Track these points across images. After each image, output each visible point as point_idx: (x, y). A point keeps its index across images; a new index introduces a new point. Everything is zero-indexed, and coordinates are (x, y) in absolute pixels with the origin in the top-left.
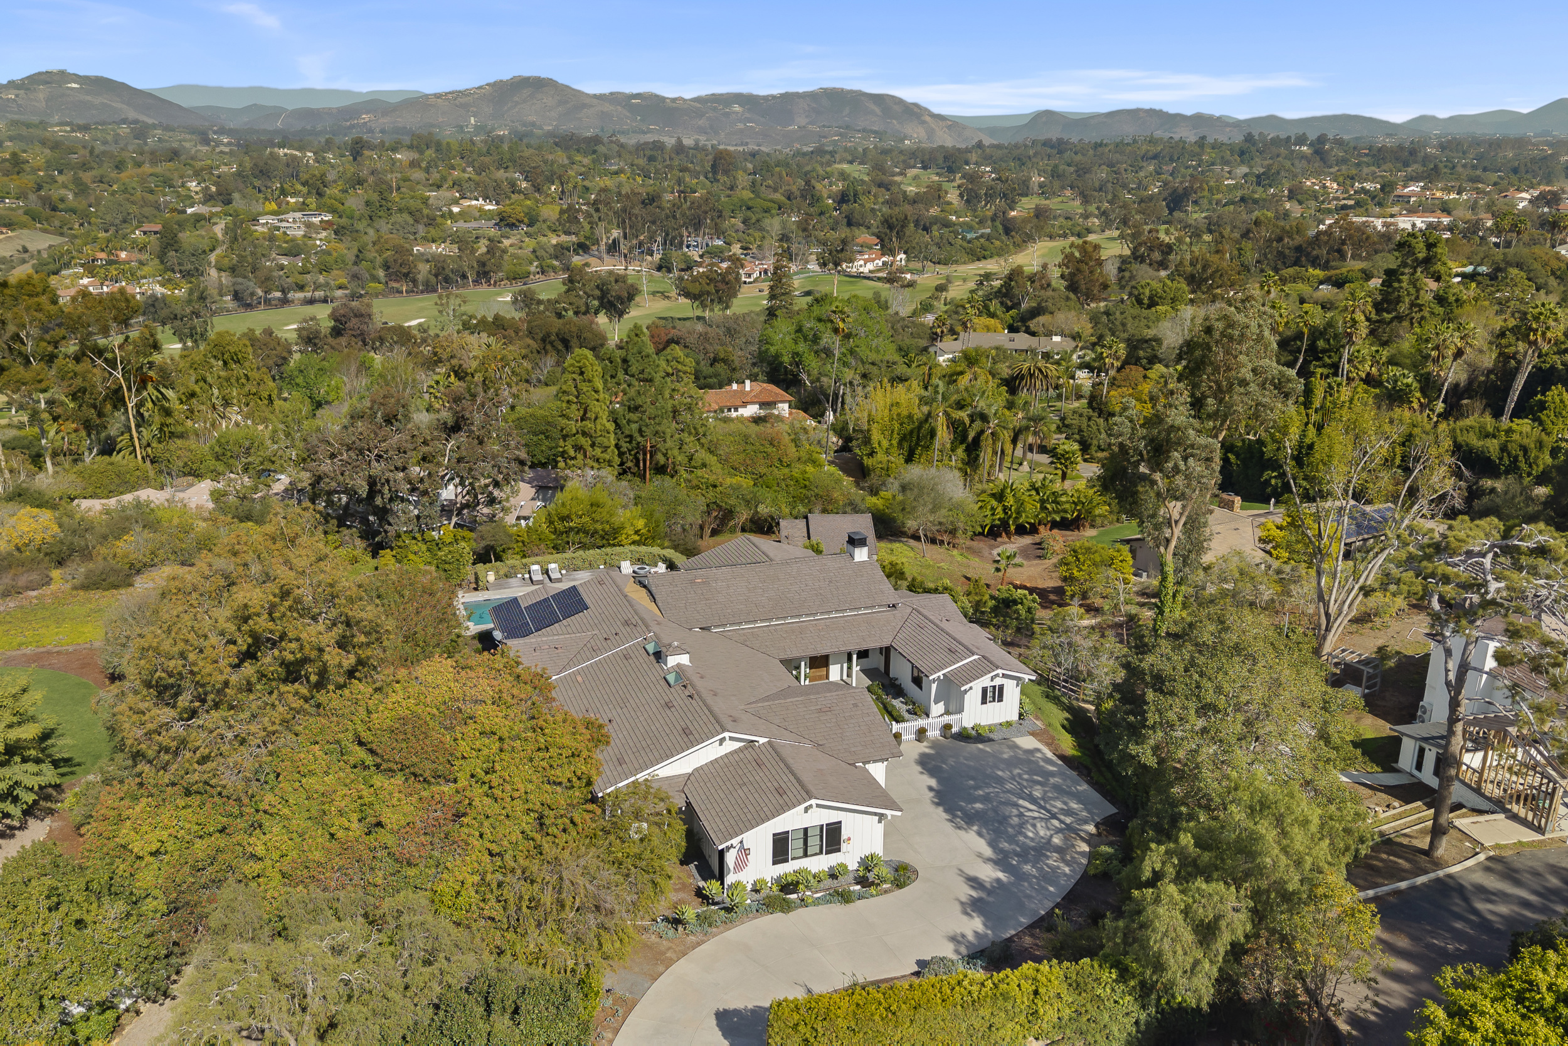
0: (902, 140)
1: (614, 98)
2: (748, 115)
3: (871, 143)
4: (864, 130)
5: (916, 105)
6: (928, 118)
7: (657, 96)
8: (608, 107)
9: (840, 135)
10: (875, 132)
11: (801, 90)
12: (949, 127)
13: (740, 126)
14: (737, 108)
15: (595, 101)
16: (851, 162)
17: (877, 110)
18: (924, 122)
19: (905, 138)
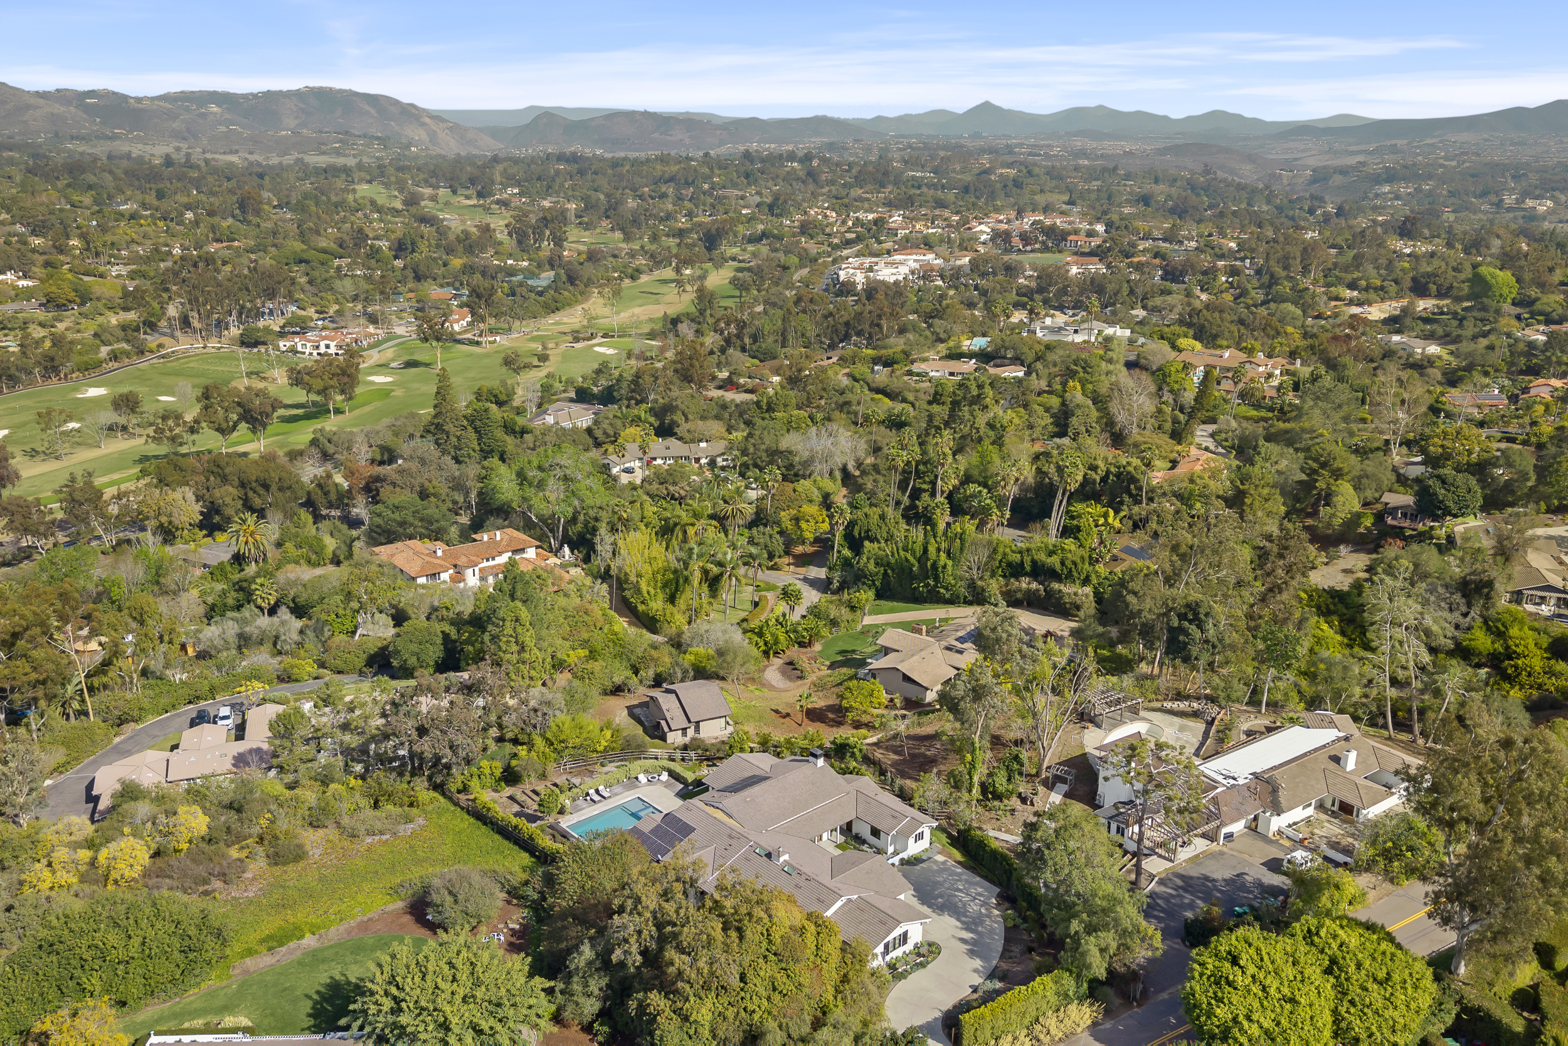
0: (408, 146)
1: (62, 96)
2: (227, 116)
3: (377, 152)
4: (365, 136)
5: (412, 105)
6: (427, 120)
7: (114, 93)
8: (59, 109)
9: (340, 141)
10: (378, 138)
11: (285, 89)
12: (450, 129)
13: (223, 129)
14: (214, 108)
15: (41, 102)
16: (370, 182)
17: (373, 111)
18: (424, 124)
19: (410, 145)
